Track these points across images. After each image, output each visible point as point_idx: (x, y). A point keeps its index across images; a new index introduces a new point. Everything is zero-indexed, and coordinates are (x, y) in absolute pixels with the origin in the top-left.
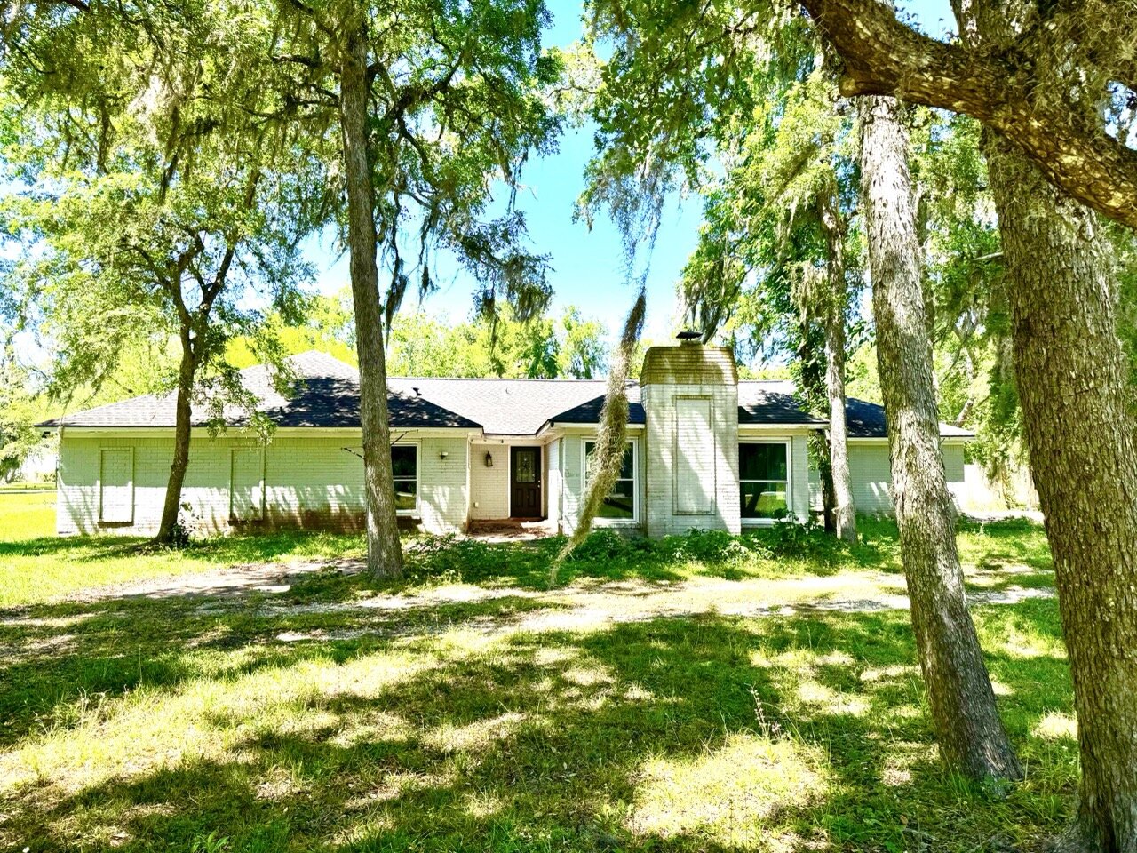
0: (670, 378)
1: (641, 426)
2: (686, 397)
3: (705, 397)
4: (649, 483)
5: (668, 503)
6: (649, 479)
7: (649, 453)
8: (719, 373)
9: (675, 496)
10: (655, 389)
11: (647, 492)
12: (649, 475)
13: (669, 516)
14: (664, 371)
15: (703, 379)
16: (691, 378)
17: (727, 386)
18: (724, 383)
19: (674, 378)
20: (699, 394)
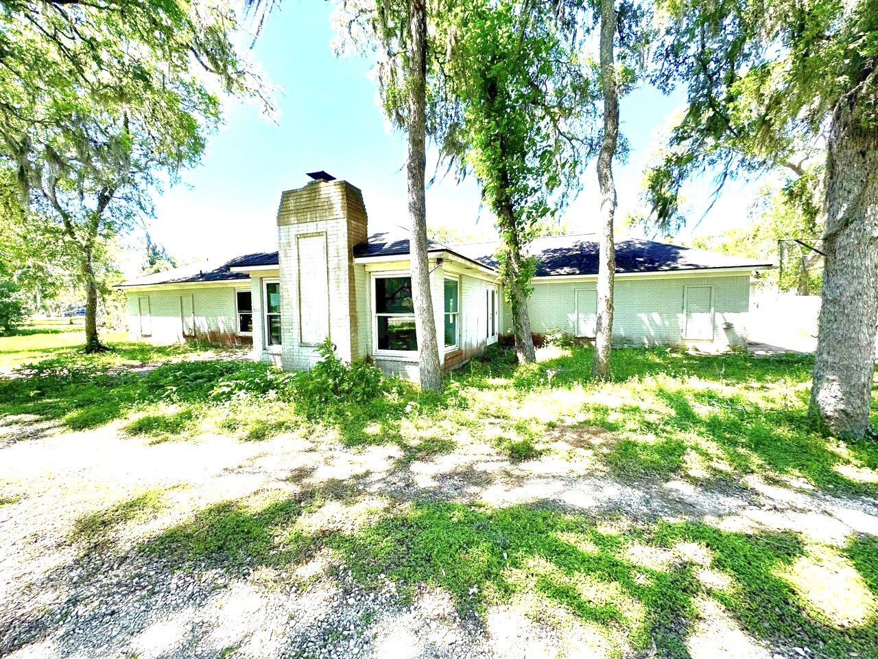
0: (293, 219)
1: (278, 267)
2: (305, 236)
3: (319, 234)
5: (296, 335)
8: (330, 208)
9: (299, 329)
10: (283, 230)
13: (296, 348)
14: (290, 213)
15: (317, 215)
16: (309, 217)
17: (338, 221)
18: (335, 217)
19: (295, 218)
20: (315, 231)
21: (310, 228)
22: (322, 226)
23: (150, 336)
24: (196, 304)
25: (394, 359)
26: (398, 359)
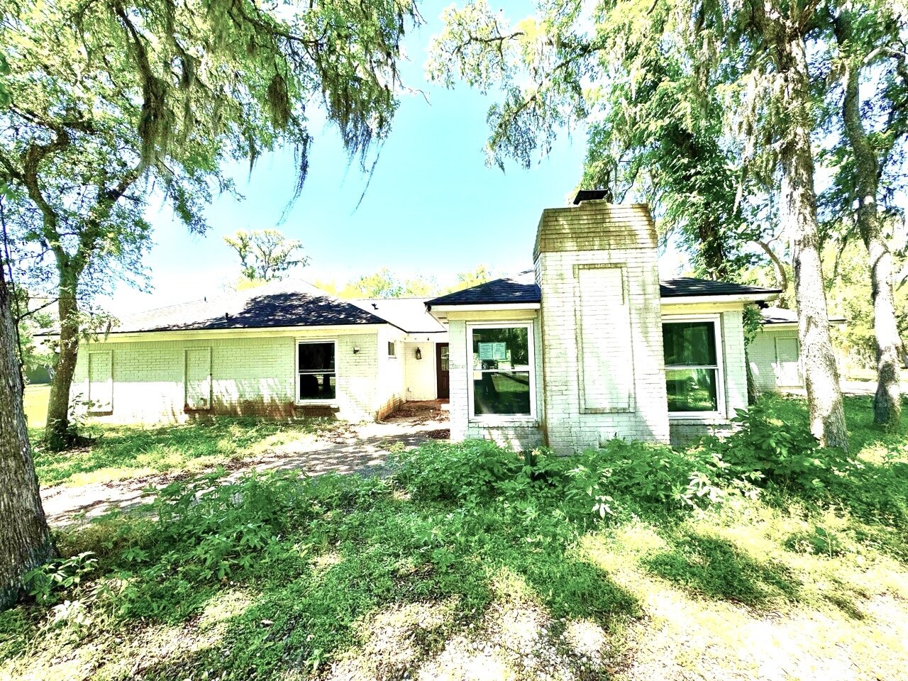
0: (570, 244)
1: (537, 306)
2: (591, 267)
3: (616, 266)
4: (548, 374)
5: (573, 399)
6: (547, 370)
7: (546, 337)
8: (632, 234)
9: (581, 389)
10: (551, 258)
11: (545, 386)
12: (547, 365)
13: (575, 417)
14: (562, 237)
15: (612, 242)
16: (597, 243)
17: (643, 250)
18: (641, 246)
19: (575, 244)
20: (607, 262)
21: (600, 257)
22: (617, 256)
23: (110, 413)
24: (216, 361)
25: (693, 422)
26: (699, 422)
